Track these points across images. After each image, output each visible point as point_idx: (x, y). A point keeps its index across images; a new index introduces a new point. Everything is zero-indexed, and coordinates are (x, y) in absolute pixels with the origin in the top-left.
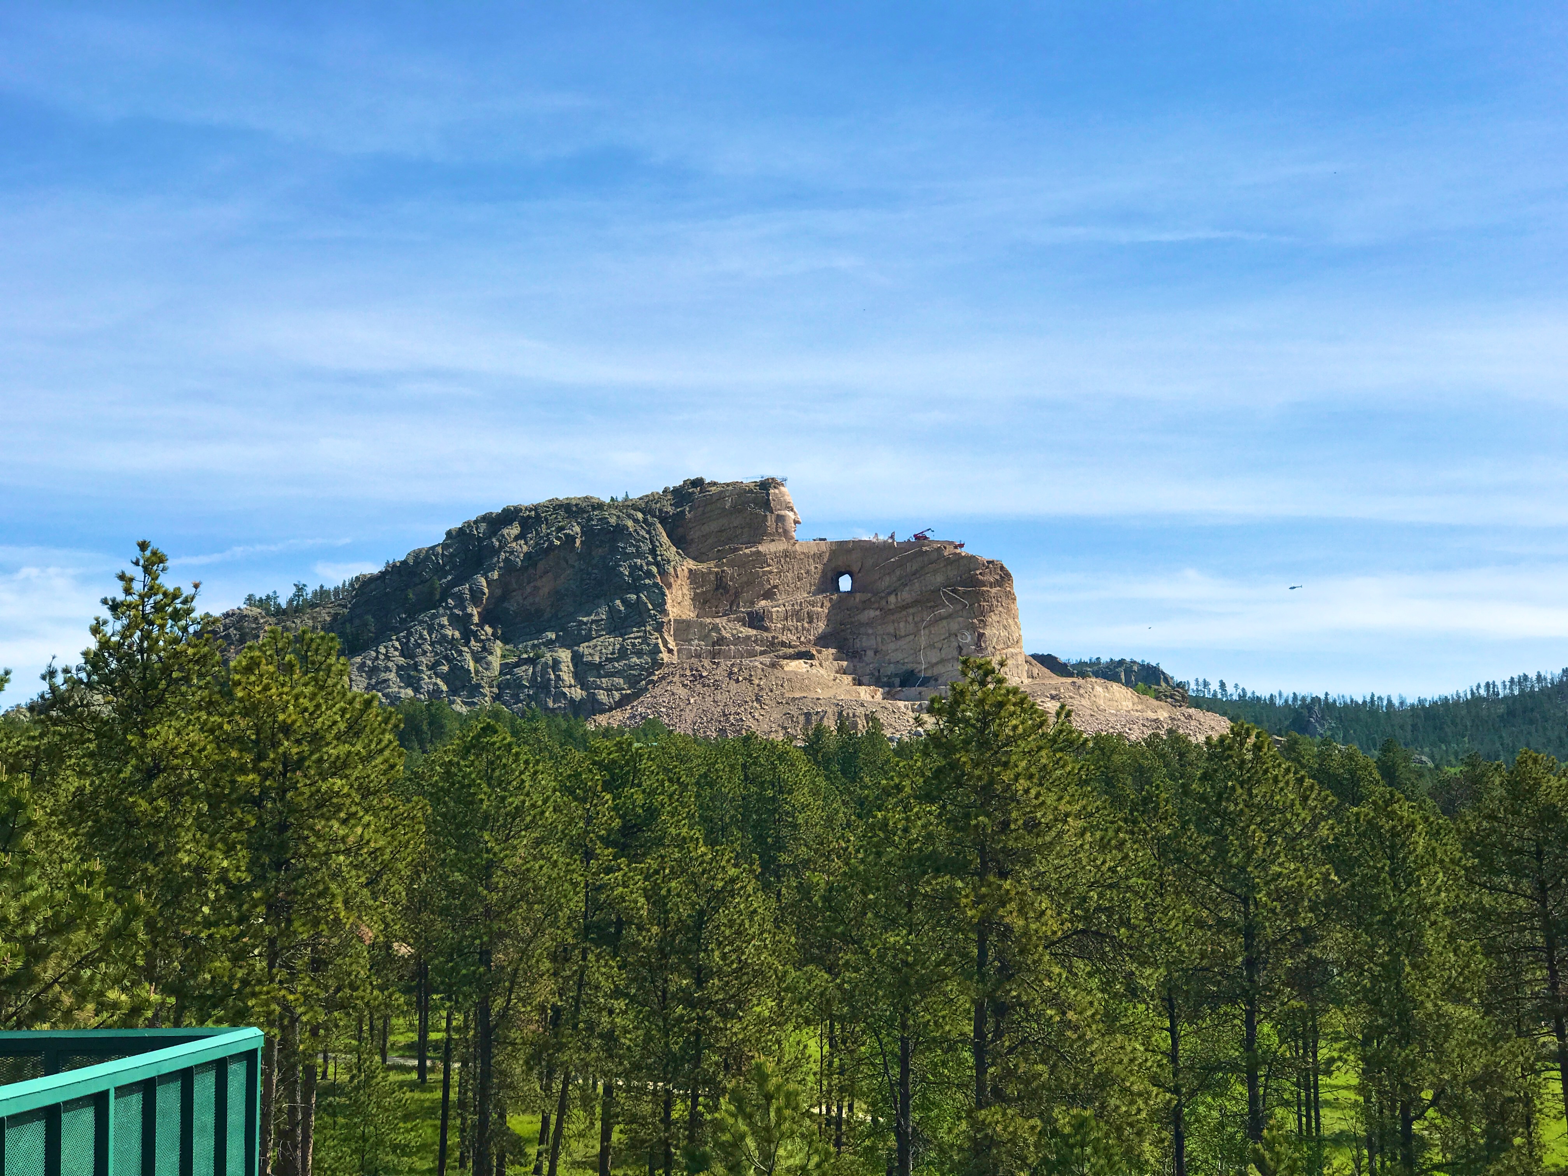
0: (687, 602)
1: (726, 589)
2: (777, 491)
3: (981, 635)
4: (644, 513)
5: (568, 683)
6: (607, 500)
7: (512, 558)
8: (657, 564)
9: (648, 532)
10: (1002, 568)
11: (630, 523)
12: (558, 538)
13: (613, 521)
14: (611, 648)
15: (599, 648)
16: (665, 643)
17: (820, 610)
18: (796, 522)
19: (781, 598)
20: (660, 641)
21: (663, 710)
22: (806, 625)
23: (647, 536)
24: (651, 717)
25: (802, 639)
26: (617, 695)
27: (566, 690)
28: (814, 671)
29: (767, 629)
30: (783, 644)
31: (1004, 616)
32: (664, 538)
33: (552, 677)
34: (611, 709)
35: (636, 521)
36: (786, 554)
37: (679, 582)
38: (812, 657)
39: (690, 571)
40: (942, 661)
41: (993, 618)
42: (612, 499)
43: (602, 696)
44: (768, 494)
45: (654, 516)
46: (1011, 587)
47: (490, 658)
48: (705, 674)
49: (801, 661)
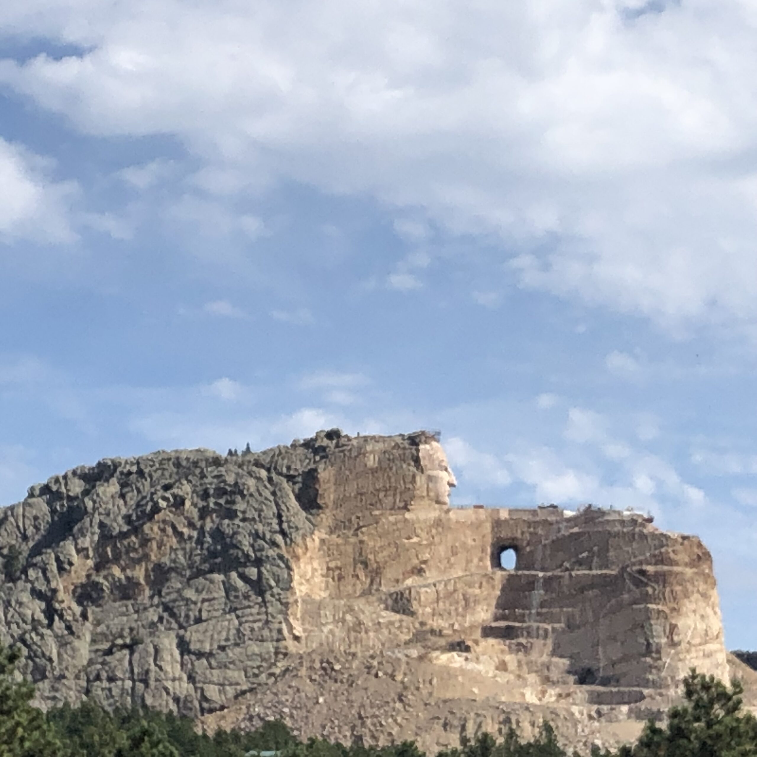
0: (318, 579)
1: (365, 564)
2: (427, 447)
3: (673, 628)
4: (268, 470)
5: (171, 675)
6: (224, 454)
7: (107, 521)
8: (283, 533)
9: (274, 493)
10: (700, 545)
11: (251, 482)
12: (165, 499)
13: (230, 479)
14: (224, 634)
15: (209, 634)
16: (291, 628)
17: (477, 591)
18: (451, 485)
19: (431, 575)
20: (284, 626)
21: (286, 710)
22: (460, 610)
23: (272, 498)
24: (272, 719)
25: (456, 627)
26: (230, 691)
27: (169, 684)
28: (470, 666)
29: (412, 614)
30: (432, 632)
31: (702, 604)
32: (293, 502)
33: (153, 667)
34: (222, 708)
35: (259, 479)
36: (438, 523)
37: (309, 554)
38: (467, 649)
39: (323, 541)
40: (625, 659)
41: (688, 606)
42: (230, 453)
43: (212, 692)
44: (418, 450)
45: (280, 474)
46: (711, 568)
47: (76, 643)
48: (337, 667)
49: (454, 654)
